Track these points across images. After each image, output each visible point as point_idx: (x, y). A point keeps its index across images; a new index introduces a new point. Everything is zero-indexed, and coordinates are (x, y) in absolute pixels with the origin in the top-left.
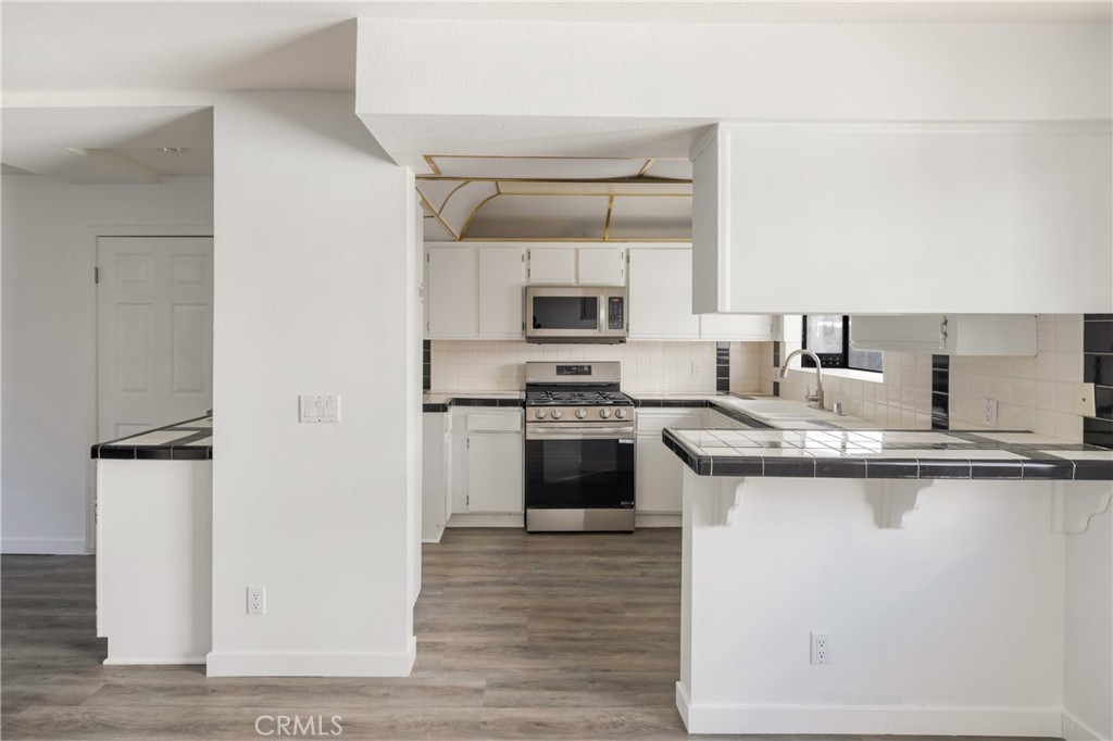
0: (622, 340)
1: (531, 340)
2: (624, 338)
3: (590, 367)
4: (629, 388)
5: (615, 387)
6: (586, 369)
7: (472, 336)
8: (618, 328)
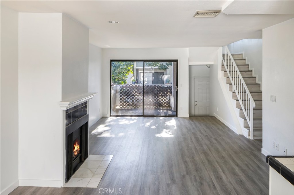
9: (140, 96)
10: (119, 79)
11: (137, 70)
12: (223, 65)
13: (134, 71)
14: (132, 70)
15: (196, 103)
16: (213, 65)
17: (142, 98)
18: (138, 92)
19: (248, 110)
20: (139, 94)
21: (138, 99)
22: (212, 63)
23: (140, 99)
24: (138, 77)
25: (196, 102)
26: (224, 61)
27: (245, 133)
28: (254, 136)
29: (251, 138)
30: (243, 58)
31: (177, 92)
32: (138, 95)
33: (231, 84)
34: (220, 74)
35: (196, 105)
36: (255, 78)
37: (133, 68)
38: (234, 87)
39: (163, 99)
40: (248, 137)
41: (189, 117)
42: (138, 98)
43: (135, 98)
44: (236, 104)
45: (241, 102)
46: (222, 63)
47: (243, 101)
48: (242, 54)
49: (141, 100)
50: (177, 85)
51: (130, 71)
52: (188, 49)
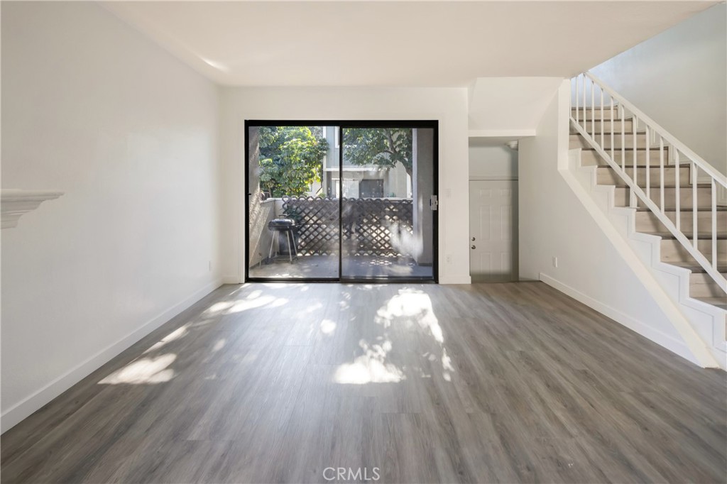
9: (332, 226)
10: (292, 193)
11: (329, 174)
13: (322, 177)
14: (319, 175)
15: (473, 243)
16: (533, 137)
17: (337, 230)
18: (328, 215)
20: (331, 219)
21: (328, 234)
22: (531, 132)
23: (332, 233)
24: (331, 189)
25: (474, 239)
32: (327, 222)
35: (474, 248)
37: (321, 171)
39: (382, 232)
41: (470, 282)
42: (328, 230)
43: (320, 230)
49: (336, 234)
51: (315, 178)
52: (465, 90)
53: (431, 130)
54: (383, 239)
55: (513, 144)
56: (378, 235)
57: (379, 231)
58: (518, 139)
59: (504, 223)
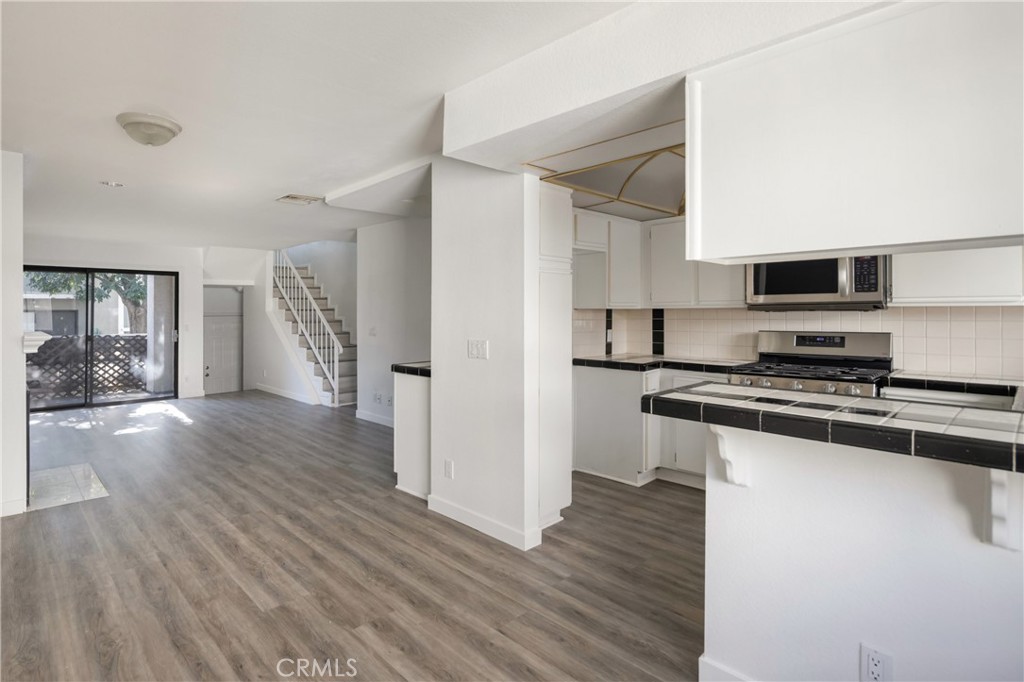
0: (877, 306)
1: (753, 307)
2: (880, 302)
3: (843, 339)
4: (905, 364)
5: (885, 364)
6: (838, 340)
7: (693, 305)
8: (869, 290)
12: (276, 286)
15: (208, 371)
16: (252, 286)
19: (329, 362)
22: (251, 283)
25: (208, 368)
26: (277, 279)
27: (326, 400)
28: (340, 402)
29: (336, 405)
30: (310, 275)
31: (176, 344)
33: (295, 322)
34: (271, 304)
35: (207, 375)
36: (333, 310)
38: (301, 326)
40: (330, 405)
41: (204, 395)
44: (308, 355)
45: (316, 351)
46: (275, 282)
47: (319, 348)
48: (306, 268)
50: (177, 328)
52: (201, 250)
53: (174, 278)
54: (111, 375)
55: (240, 289)
56: (106, 372)
57: (107, 368)
58: (243, 287)
59: (234, 353)
